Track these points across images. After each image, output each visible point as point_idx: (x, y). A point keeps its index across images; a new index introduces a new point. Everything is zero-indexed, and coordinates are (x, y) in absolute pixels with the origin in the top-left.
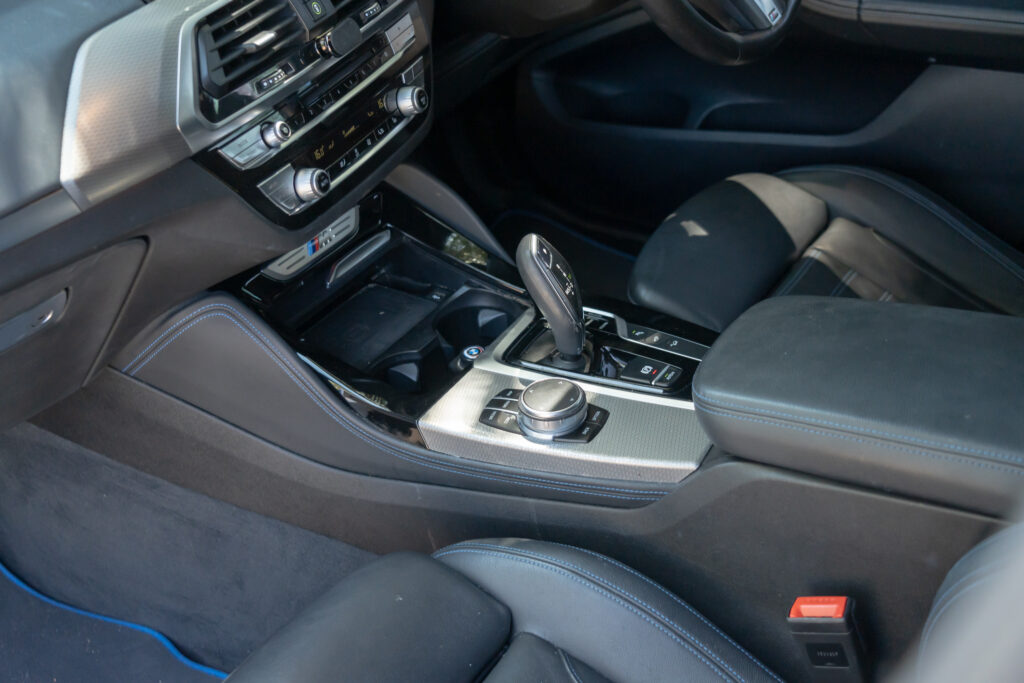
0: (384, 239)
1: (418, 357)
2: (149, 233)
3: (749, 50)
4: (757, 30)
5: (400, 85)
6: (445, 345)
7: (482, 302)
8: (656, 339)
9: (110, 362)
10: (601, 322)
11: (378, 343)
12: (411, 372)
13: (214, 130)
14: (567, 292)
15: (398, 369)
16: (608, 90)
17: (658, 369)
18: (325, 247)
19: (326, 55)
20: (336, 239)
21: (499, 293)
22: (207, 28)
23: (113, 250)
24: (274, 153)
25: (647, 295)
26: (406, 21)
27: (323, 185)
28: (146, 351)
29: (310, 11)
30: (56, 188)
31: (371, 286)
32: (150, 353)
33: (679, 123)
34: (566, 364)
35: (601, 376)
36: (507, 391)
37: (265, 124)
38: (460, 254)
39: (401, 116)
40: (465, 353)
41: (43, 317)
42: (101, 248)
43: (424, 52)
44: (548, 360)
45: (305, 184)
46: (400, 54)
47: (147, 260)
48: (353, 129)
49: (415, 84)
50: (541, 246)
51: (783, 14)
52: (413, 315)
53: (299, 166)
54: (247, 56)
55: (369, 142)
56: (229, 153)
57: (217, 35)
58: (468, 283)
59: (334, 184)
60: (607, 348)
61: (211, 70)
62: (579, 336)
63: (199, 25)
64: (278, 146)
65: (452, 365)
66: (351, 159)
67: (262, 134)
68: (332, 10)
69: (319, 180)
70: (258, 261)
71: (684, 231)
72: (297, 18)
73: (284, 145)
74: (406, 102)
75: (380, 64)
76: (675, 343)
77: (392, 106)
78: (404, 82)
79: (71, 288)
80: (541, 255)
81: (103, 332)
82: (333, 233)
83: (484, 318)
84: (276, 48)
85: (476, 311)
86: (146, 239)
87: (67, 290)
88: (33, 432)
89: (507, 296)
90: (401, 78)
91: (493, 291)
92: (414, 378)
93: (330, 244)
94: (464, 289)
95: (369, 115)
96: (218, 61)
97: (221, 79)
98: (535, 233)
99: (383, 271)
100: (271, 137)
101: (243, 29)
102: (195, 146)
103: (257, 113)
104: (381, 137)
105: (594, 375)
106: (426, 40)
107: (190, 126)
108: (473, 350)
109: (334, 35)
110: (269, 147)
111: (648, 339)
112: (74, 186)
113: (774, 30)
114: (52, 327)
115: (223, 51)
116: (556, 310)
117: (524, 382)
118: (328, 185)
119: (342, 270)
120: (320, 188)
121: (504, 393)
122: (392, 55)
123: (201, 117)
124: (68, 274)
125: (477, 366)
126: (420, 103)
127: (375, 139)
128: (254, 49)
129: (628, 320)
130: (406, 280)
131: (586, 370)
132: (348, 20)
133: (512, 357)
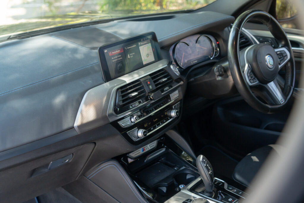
0: (163, 150)
1: (167, 185)
2: (96, 142)
3: (272, 110)
4: (276, 104)
5: (172, 109)
6: (175, 183)
7: (188, 172)
8: (235, 191)
9: (84, 174)
10: (220, 183)
11: (157, 179)
12: (164, 189)
13: (117, 116)
14: (209, 173)
15: (161, 188)
16: (239, 115)
17: (234, 200)
18: (146, 150)
19: (151, 100)
20: (150, 148)
21: (193, 170)
22: (120, 90)
23: (86, 145)
24: (133, 124)
25: (238, 177)
26: (177, 92)
27: (145, 134)
28: (93, 173)
29: (149, 88)
30: (73, 127)
31: (158, 163)
32: (94, 174)
33: (259, 127)
34: (208, 194)
35: (217, 200)
36: (189, 199)
37: (132, 116)
38: (185, 157)
39: (171, 117)
40: (180, 186)
41: (66, 161)
42: (82, 144)
43: (180, 101)
44: (203, 192)
45: (140, 133)
46: (173, 101)
47: (95, 149)
48: (157, 119)
49: (176, 109)
50: (203, 159)
51: (285, 101)
52: (168, 173)
53: (139, 128)
54: (130, 98)
55: (161, 123)
56: (120, 123)
57: (122, 92)
58: (185, 166)
59: (148, 134)
60: (220, 191)
61: (119, 101)
62: (212, 186)
63: (118, 89)
64: (134, 122)
65: (176, 189)
66: (155, 128)
67: (131, 119)
68: (155, 88)
69: (144, 133)
70: (125, 152)
71: (252, 159)
72: (145, 89)
73: (136, 122)
74: (173, 114)
75: (167, 103)
76: (241, 193)
77: (169, 114)
78: (173, 108)
79: (74, 154)
80: (203, 161)
81: (82, 166)
82: (149, 147)
83: (188, 177)
84: (138, 97)
85: (186, 174)
86: (95, 143)
87: (73, 154)
88: (63, 191)
89: (195, 171)
90: (172, 107)
91: (192, 169)
92: (165, 191)
93: (148, 150)
94: (184, 167)
95: (162, 116)
96: (121, 99)
97: (121, 103)
98: (202, 155)
99: (163, 159)
100: (133, 120)
101: (129, 91)
102: (111, 120)
103: (130, 113)
104: (164, 123)
105: (215, 199)
106: (181, 97)
107: (111, 115)
108: (182, 186)
109: (154, 94)
110: (132, 122)
111: (233, 191)
112: (77, 127)
113: (282, 105)
114: (68, 163)
115: (123, 96)
116: (206, 178)
117: (194, 197)
118: (146, 134)
119: (150, 158)
120: (144, 135)
121: (187, 200)
122: (171, 101)
123: (114, 113)
124: (73, 150)
125: (182, 191)
126: (177, 114)
127: (163, 123)
128: (131, 96)
129: (228, 184)
130: (169, 162)
131: (213, 197)
132: (159, 91)
133: (192, 190)
